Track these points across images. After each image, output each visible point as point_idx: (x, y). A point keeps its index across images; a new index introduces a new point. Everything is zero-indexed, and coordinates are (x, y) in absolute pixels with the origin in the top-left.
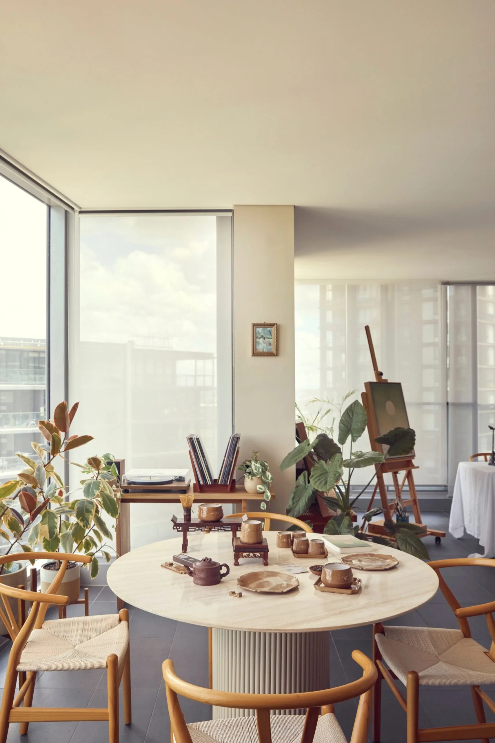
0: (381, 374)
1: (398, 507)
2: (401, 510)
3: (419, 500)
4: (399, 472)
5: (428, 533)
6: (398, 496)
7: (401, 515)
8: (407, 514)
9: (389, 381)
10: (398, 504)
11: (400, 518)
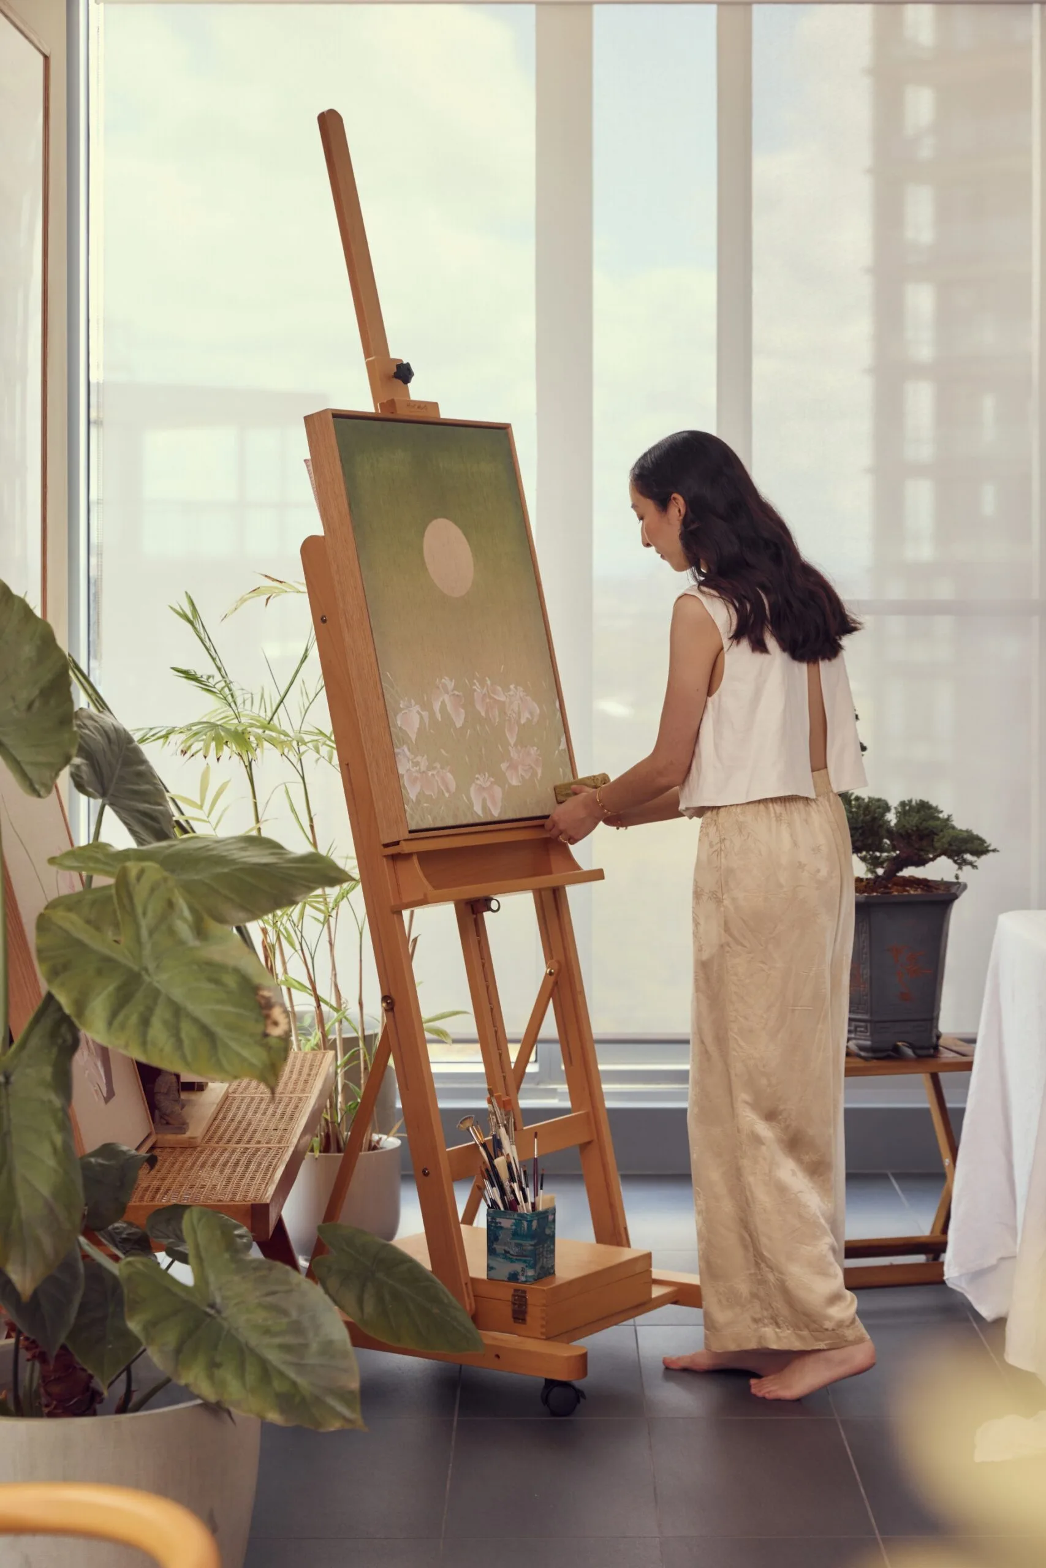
0: (404, 373)
1: (500, 1162)
2: (512, 1179)
3: (612, 1112)
4: (494, 905)
5: (657, 1292)
6: (498, 1098)
7: (512, 1205)
8: (545, 1198)
9: (447, 413)
10: (498, 1144)
11: (507, 1223)
